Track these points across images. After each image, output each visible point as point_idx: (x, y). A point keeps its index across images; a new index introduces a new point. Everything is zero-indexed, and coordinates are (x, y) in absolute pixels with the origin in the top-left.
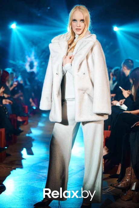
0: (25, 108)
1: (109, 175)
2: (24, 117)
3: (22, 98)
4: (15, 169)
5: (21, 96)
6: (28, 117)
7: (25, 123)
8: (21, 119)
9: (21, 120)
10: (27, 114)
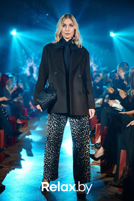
0: (24, 110)
1: (106, 174)
2: (23, 119)
3: (21, 101)
4: (14, 169)
5: (21, 99)
6: (28, 119)
7: (25, 125)
8: (21, 121)
9: (20, 123)
10: (27, 116)
